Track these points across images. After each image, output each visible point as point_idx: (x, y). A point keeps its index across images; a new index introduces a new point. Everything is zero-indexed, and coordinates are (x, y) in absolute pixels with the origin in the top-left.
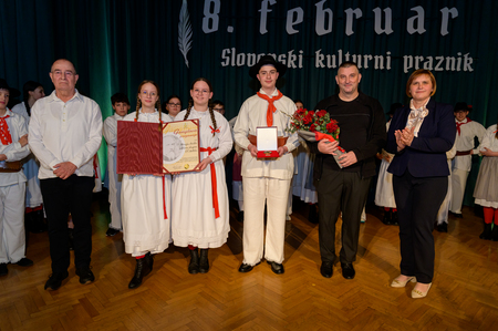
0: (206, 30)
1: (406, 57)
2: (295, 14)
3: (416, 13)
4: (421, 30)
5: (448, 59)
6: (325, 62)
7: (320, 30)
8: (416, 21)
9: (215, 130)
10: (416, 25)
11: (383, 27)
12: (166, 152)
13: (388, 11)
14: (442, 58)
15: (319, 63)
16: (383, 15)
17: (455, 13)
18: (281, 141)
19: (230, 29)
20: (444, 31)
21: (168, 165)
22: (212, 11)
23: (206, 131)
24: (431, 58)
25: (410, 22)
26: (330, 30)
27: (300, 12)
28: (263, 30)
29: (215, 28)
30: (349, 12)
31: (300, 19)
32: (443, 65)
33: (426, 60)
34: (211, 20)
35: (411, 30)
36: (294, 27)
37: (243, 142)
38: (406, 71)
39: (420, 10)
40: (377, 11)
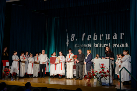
0: (72, 40)
1: (113, 44)
2: (89, 36)
3: (115, 35)
4: (116, 38)
5: (123, 44)
6: (96, 46)
7: (94, 39)
8: (115, 36)
9: (62, 58)
10: (115, 37)
11: (108, 38)
12: (56, 61)
13: (109, 35)
14: (121, 44)
15: (94, 46)
16: (108, 35)
17: (123, 34)
18: (70, 60)
19: (77, 40)
20: (121, 38)
21: (56, 63)
22: (73, 37)
23: (61, 58)
24: (119, 44)
25: (114, 37)
26: (96, 39)
27: (90, 36)
28: (83, 40)
29: (73, 40)
30: (101, 35)
31: (90, 37)
32: (121, 46)
33: (118, 45)
34: (73, 38)
35: (114, 38)
36: (89, 39)
37: (66, 60)
38: (113, 47)
39: (116, 34)
40: (107, 35)
